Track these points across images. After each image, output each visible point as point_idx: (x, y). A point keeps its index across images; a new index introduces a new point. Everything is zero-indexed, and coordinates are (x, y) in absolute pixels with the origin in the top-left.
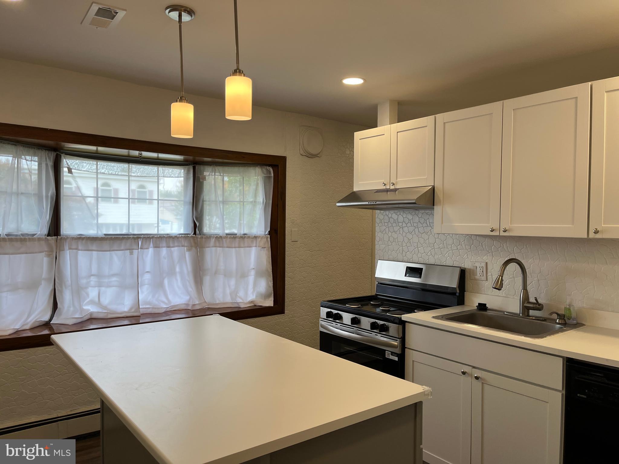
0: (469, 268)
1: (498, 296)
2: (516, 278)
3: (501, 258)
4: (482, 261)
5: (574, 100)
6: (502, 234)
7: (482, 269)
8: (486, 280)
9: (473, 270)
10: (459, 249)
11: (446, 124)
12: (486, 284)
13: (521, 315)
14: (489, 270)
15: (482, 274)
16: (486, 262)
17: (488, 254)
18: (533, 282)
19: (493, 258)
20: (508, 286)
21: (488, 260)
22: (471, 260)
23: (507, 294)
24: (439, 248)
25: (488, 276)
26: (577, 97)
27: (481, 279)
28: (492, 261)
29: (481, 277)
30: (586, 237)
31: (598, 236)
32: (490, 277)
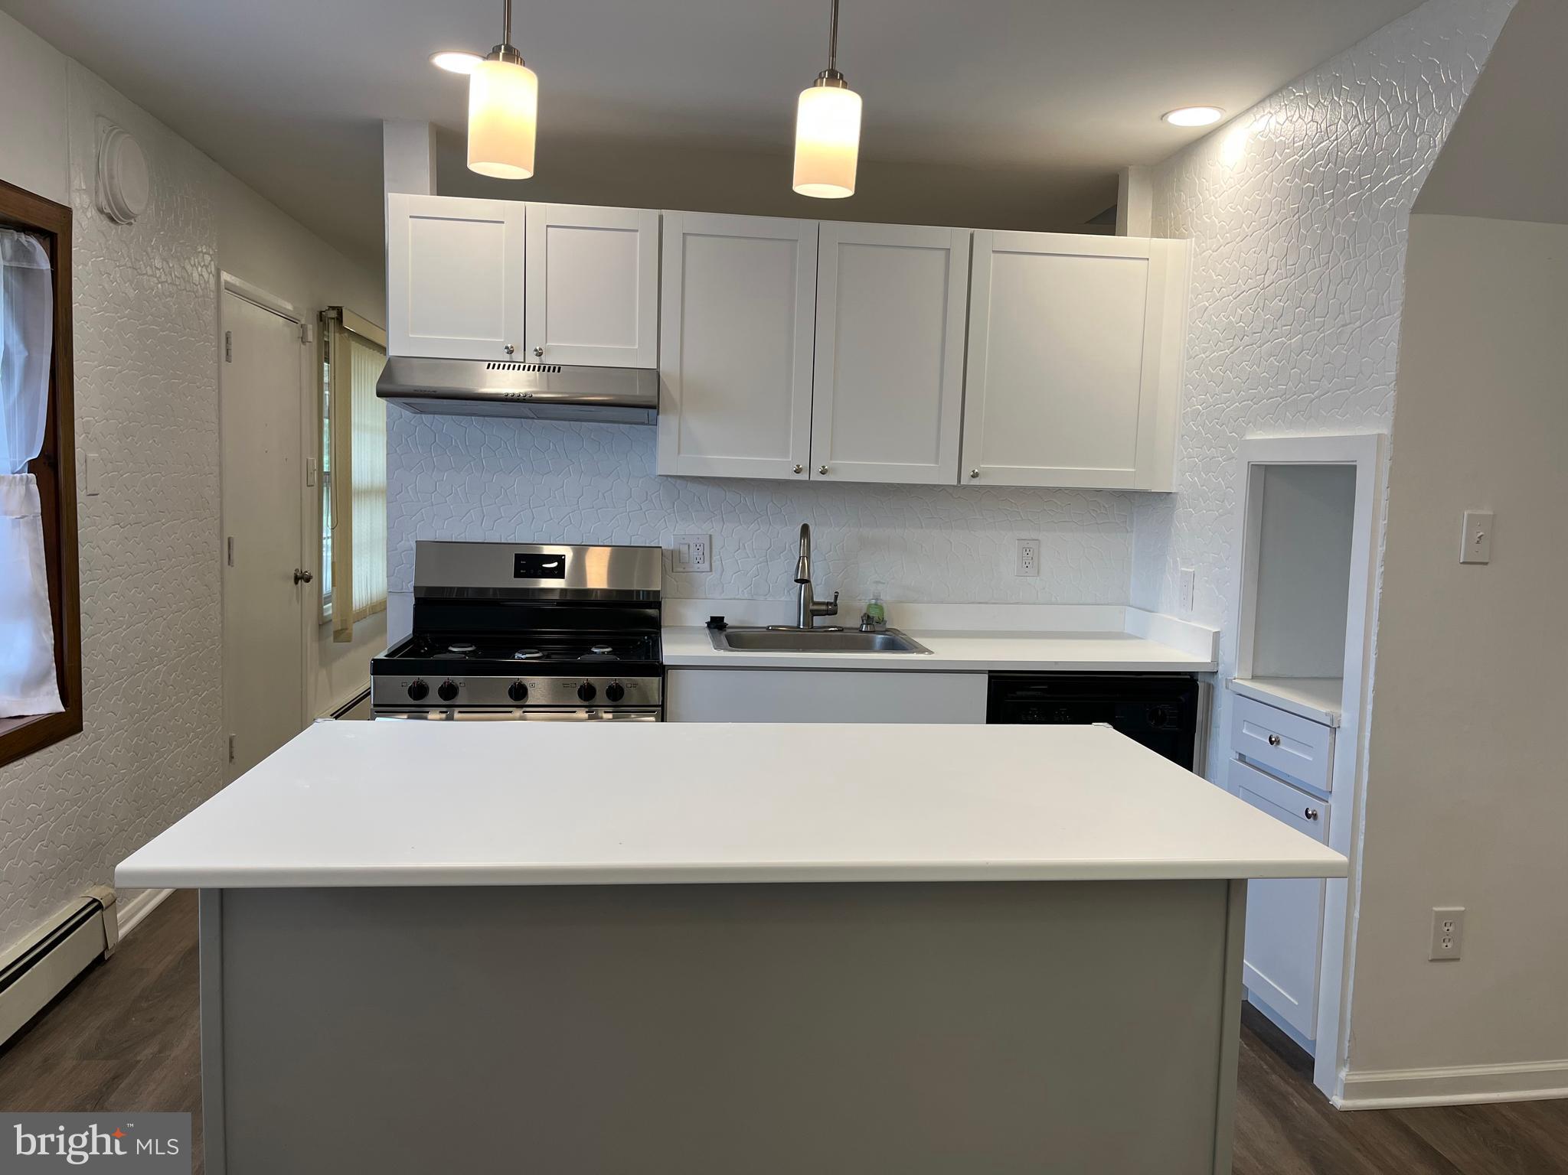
0: (672, 548)
1: (735, 599)
2: (770, 561)
3: (741, 524)
4: (700, 533)
5: (943, 252)
6: (816, 477)
7: (701, 548)
8: (709, 570)
9: (680, 552)
10: (644, 510)
11: (689, 238)
12: (708, 579)
13: (802, 627)
14: (714, 551)
15: (702, 559)
16: (709, 533)
17: (713, 519)
19: (723, 526)
20: (753, 578)
21: (712, 530)
22: (674, 530)
24: (593, 507)
25: (712, 561)
26: (949, 249)
27: (699, 570)
28: (721, 532)
29: (698, 565)
30: (955, 483)
31: (975, 482)
32: (716, 564)
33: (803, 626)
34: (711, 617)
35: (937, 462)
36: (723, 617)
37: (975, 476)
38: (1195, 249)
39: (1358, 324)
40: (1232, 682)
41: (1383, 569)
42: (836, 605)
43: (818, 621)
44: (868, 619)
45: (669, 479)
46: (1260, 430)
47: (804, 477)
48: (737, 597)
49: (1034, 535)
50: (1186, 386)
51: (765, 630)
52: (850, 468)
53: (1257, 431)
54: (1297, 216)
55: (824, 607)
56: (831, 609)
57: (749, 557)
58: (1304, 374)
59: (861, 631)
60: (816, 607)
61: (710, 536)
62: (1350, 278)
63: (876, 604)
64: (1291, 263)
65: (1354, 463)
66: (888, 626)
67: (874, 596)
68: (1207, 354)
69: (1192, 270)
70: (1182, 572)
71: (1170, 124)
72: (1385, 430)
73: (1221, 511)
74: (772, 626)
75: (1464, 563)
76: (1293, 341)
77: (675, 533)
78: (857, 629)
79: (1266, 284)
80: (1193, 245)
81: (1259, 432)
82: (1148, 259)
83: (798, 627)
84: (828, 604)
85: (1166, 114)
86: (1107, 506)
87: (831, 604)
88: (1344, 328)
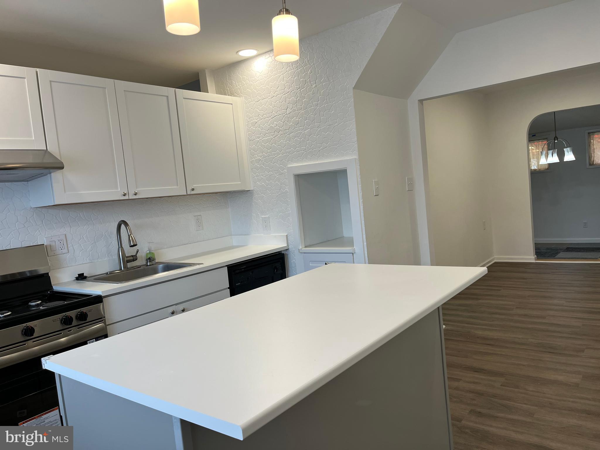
0: (46, 244)
1: (83, 264)
2: (97, 242)
3: (80, 227)
4: (60, 234)
5: (166, 97)
6: (130, 197)
7: (62, 242)
8: (67, 252)
9: (50, 246)
11: (53, 83)
12: (67, 257)
14: (68, 242)
15: (63, 247)
16: (64, 233)
17: (65, 226)
18: (113, 242)
19: (71, 229)
20: (91, 252)
21: (66, 232)
22: (45, 235)
23: (91, 259)
25: (68, 247)
26: (168, 96)
27: (62, 253)
28: (70, 232)
29: (62, 250)
30: (186, 194)
31: (193, 192)
32: (71, 248)
33: (123, 268)
34: (78, 274)
35: (178, 186)
36: (83, 273)
37: (193, 190)
38: (245, 101)
39: (336, 124)
40: (301, 250)
41: (362, 200)
42: (136, 256)
43: (129, 265)
44: (150, 259)
45: (38, 209)
46: (295, 163)
47: (126, 197)
48: (84, 263)
49: (198, 214)
50: (250, 151)
51: (105, 275)
52: (145, 192)
53: (293, 163)
54: (299, 90)
55: (132, 258)
56: (134, 258)
57: (86, 242)
58: (314, 142)
59: (148, 265)
60: (128, 259)
61: (65, 235)
62: (330, 110)
63: (150, 253)
64: (300, 105)
65: (346, 169)
66: (156, 261)
67: (148, 249)
68: (260, 138)
69: (245, 109)
70: (262, 218)
71: (241, 56)
72: (356, 157)
73: (279, 193)
74: (109, 272)
75: (375, 196)
76: (305, 132)
77: (46, 236)
78: (145, 265)
79: (288, 113)
80: (244, 100)
81: (294, 164)
82: (232, 104)
83: (121, 269)
84: (132, 256)
85: (239, 51)
86: (220, 199)
87: (134, 256)
88: (330, 126)
